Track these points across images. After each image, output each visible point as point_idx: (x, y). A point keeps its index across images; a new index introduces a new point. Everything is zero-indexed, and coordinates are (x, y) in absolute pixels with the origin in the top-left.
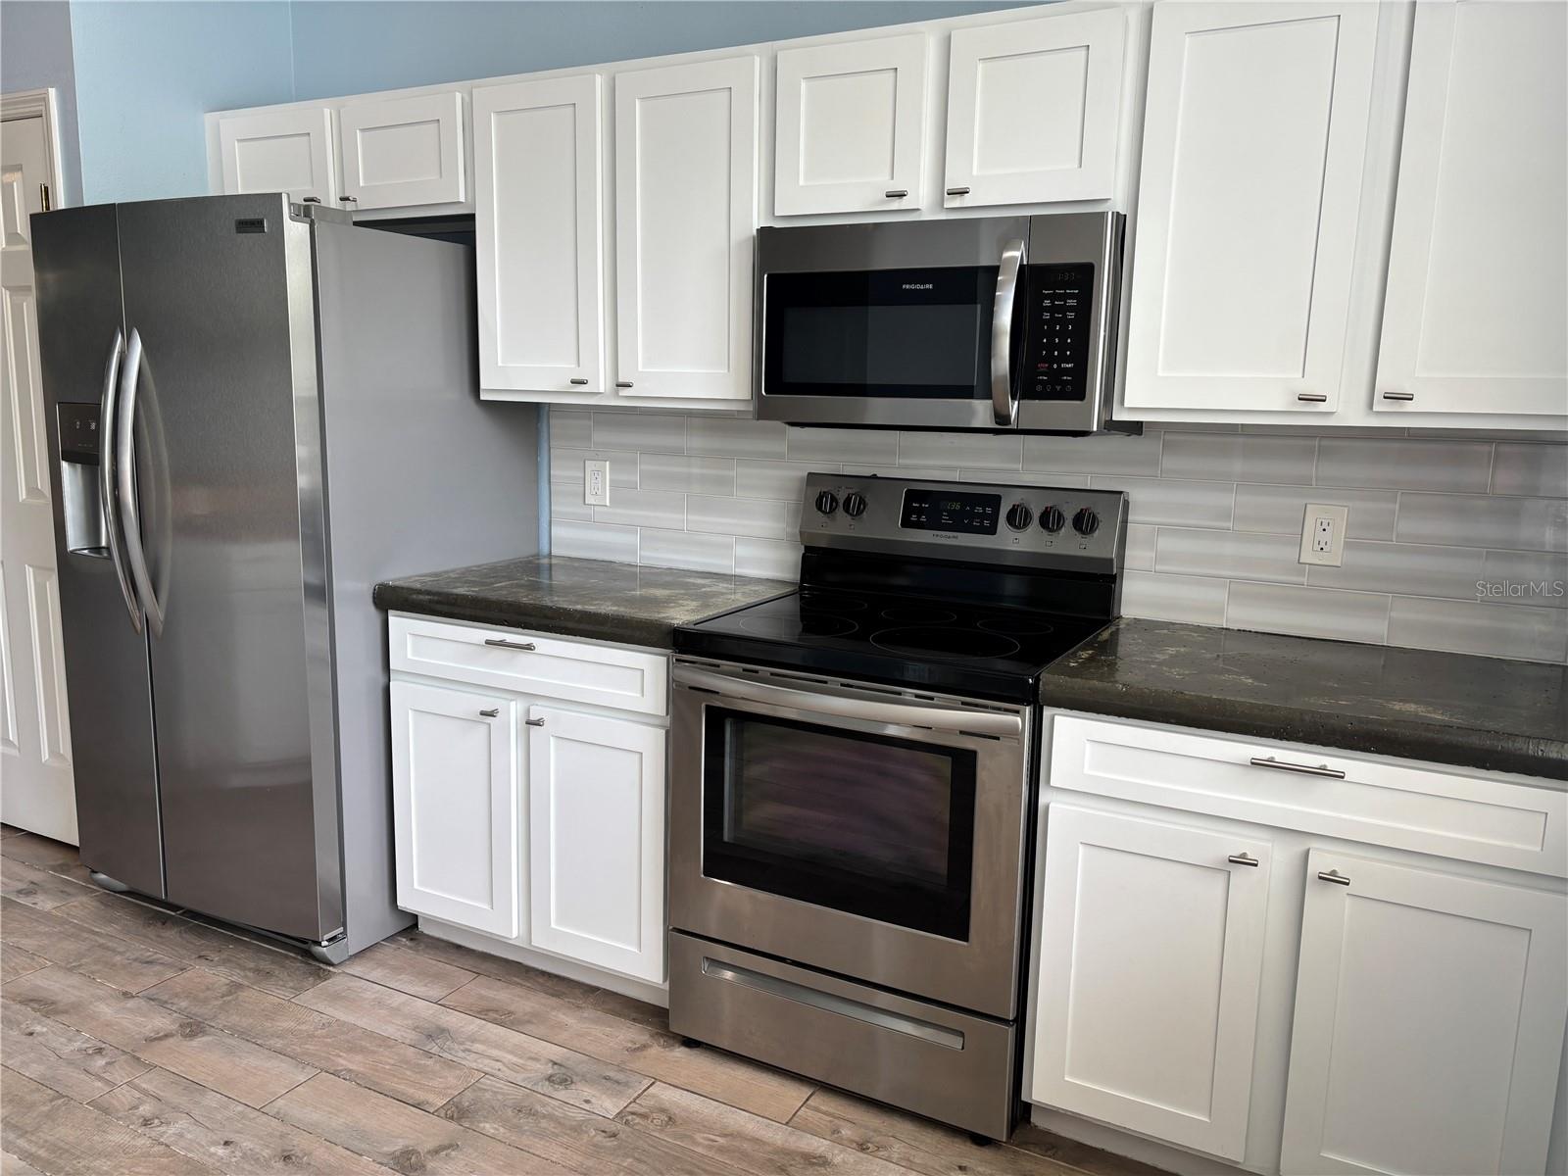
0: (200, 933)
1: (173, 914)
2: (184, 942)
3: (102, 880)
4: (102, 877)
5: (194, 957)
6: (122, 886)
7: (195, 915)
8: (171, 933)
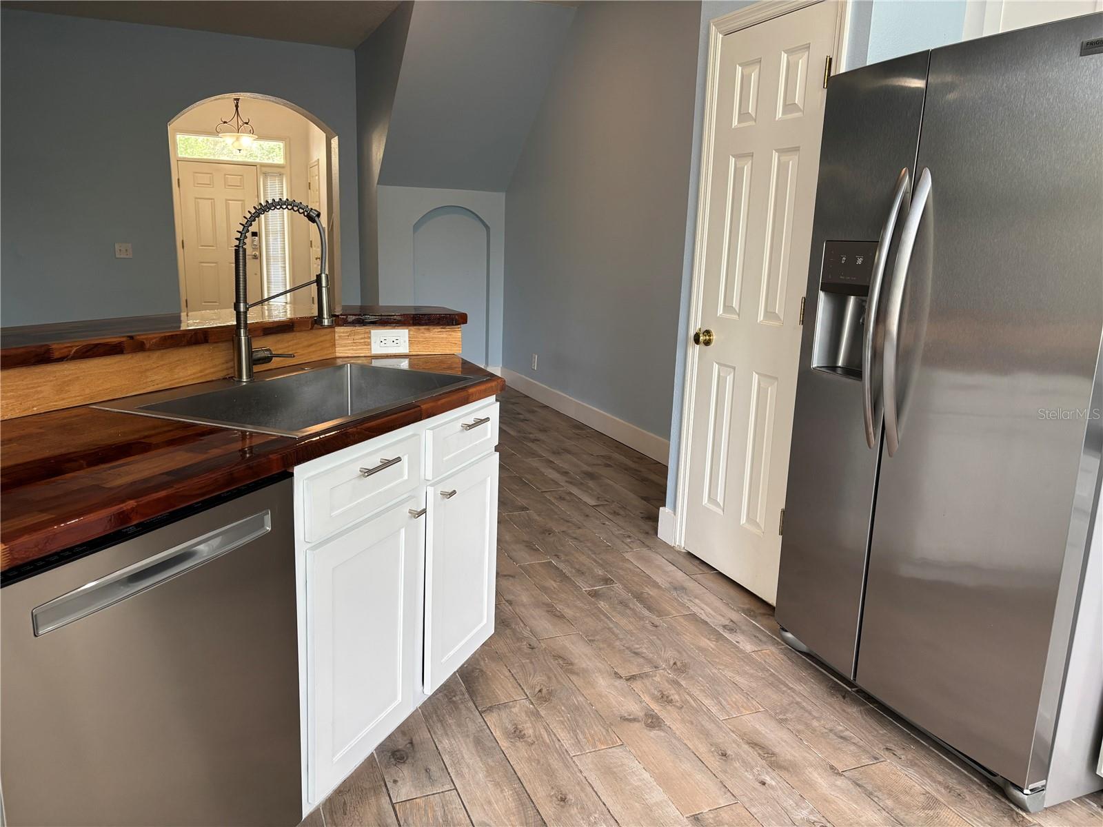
0: (881, 721)
1: (850, 689)
2: (868, 726)
3: (789, 638)
4: (789, 635)
5: (881, 745)
6: (803, 647)
7: (870, 698)
8: (854, 711)
